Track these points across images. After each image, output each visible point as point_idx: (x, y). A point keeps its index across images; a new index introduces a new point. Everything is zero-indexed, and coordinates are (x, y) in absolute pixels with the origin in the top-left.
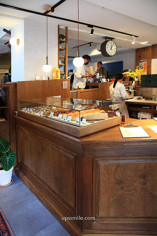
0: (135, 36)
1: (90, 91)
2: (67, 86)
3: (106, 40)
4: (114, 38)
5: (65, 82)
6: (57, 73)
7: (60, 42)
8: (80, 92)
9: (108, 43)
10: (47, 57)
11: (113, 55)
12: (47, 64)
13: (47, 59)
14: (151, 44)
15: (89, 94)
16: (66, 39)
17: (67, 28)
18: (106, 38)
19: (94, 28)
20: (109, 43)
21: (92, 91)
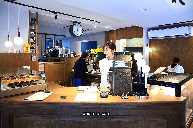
0: (96, 22)
1: (57, 64)
2: (36, 58)
3: (74, 23)
4: (81, 23)
5: (34, 55)
6: (27, 48)
7: (31, 24)
8: (48, 64)
9: (74, 26)
10: (9, 35)
11: (79, 35)
12: (8, 41)
13: (9, 37)
14: (114, 28)
15: (57, 66)
16: (37, 22)
17: (37, 13)
18: (74, 22)
19: (58, 14)
20: (76, 26)
21: (58, 64)
